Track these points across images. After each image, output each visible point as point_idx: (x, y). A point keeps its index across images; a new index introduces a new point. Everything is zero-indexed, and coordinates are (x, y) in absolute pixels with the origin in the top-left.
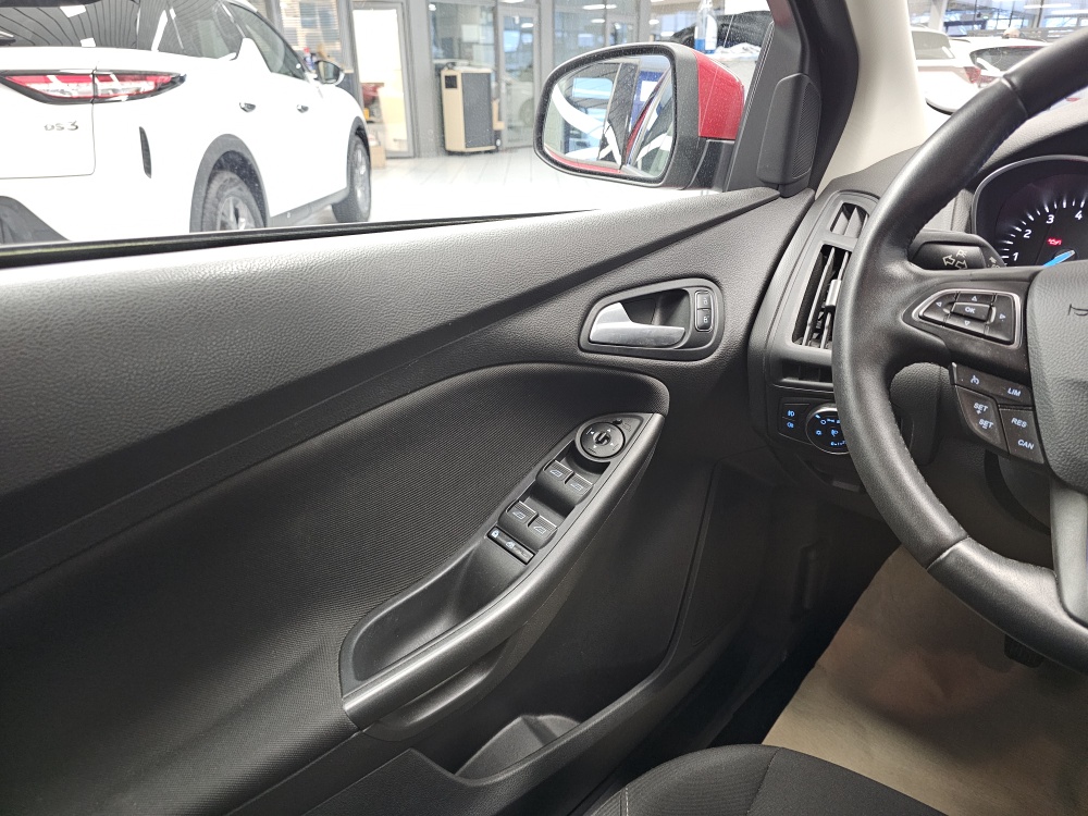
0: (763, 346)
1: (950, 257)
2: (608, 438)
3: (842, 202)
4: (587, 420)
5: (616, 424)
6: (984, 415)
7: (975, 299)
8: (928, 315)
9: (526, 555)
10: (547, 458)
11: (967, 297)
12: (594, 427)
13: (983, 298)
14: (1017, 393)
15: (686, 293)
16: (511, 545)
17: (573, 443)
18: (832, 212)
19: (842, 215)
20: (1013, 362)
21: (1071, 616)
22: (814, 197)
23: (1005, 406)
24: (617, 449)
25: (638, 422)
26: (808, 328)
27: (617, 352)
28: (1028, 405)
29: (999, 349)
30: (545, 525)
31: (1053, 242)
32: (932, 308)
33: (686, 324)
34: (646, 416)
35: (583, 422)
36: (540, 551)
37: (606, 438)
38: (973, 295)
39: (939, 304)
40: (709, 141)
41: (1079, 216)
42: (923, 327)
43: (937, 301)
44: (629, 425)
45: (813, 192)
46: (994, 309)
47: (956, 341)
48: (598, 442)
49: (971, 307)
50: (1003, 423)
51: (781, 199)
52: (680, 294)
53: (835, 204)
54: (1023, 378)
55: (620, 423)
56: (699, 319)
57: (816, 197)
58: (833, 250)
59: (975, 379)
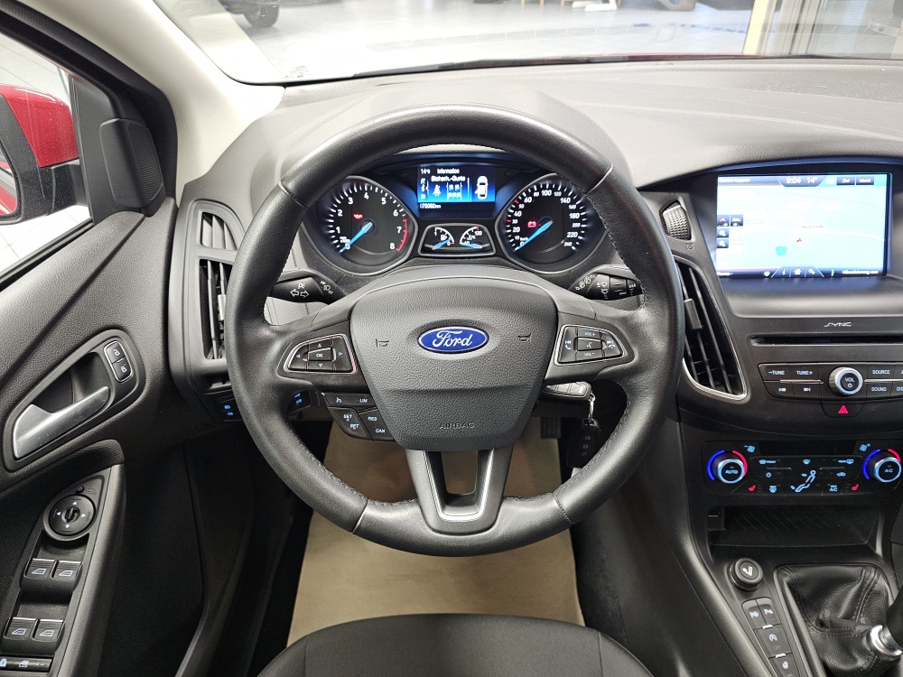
0: (183, 368)
1: (295, 290)
2: (77, 511)
3: (200, 213)
4: (49, 502)
5: (79, 493)
6: (352, 421)
7: (320, 345)
8: (293, 367)
9: (44, 663)
10: (23, 559)
11: (314, 346)
12: (58, 507)
13: (325, 344)
14: (365, 401)
15: (95, 354)
16: (25, 663)
17: (44, 532)
18: (195, 223)
19: (205, 222)
20: (356, 382)
21: (434, 530)
22: (175, 205)
23: (361, 411)
24: (91, 517)
25: (100, 481)
26: (214, 342)
27: (50, 449)
28: (371, 406)
29: (345, 377)
30: (49, 626)
31: (358, 216)
32: (295, 360)
33: (107, 381)
34: (104, 473)
35: (44, 508)
36: (56, 653)
37: (74, 511)
38: (317, 343)
39: (299, 356)
40: (53, 168)
41: (366, 196)
42: (294, 375)
43: (296, 354)
44: (93, 488)
45: (172, 200)
46: (334, 350)
47: (318, 380)
48: (68, 521)
49: (320, 353)
50: (363, 421)
51: (147, 218)
52: (90, 358)
53: (196, 216)
54: (365, 390)
55: (82, 491)
56: (116, 371)
57: (178, 205)
58: (209, 263)
59: (338, 400)
